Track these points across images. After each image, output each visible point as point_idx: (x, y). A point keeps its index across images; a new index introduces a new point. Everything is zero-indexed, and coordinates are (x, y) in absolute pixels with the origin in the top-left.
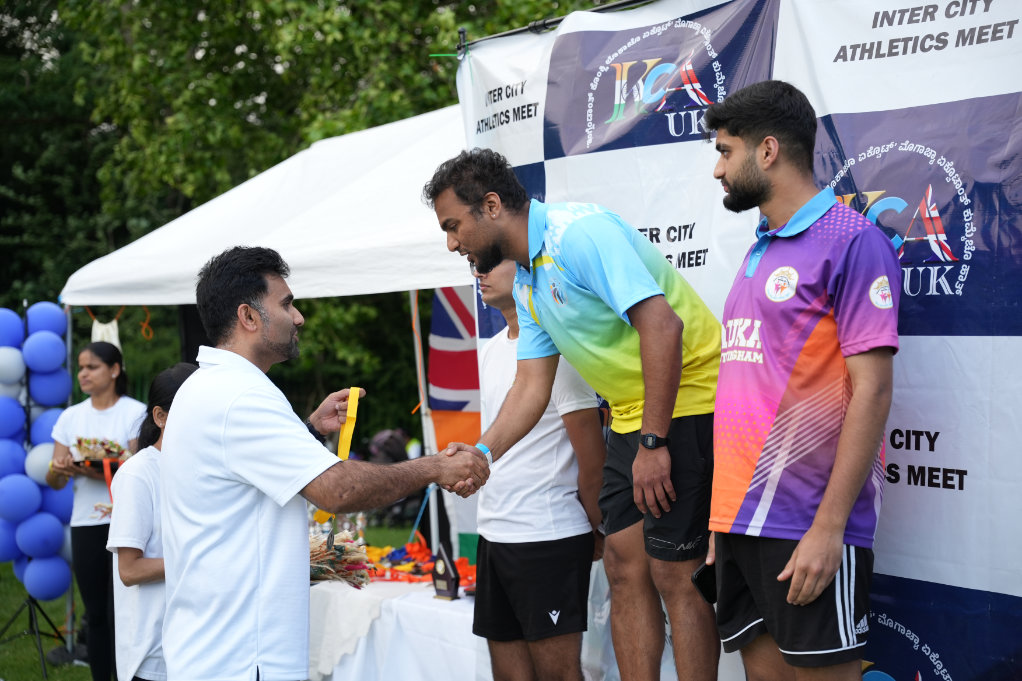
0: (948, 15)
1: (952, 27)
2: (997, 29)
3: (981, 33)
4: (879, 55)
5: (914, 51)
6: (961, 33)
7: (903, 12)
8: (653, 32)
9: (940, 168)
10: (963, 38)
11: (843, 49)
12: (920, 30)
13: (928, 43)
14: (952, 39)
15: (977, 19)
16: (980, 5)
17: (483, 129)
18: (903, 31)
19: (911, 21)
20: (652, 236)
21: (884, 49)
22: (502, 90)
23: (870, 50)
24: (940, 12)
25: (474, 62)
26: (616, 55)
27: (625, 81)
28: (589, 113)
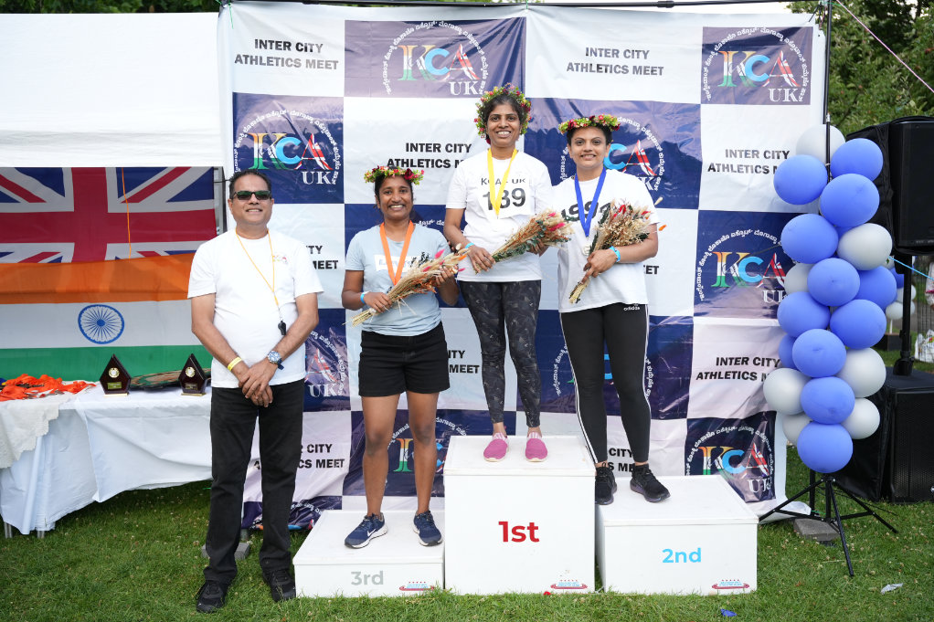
0: (625, 56)
1: (631, 63)
2: (653, 69)
3: (645, 70)
4: (591, 71)
5: (611, 72)
6: (635, 67)
7: (601, 50)
9: (643, 133)
10: (637, 70)
11: (571, 64)
12: (612, 61)
13: (618, 69)
14: (631, 69)
15: (641, 62)
16: (641, 54)
17: (246, 63)
18: (603, 60)
19: (606, 56)
20: (435, 148)
21: (594, 68)
22: (290, 44)
23: (587, 67)
24: (621, 54)
25: (238, 12)
26: (399, 39)
27: (410, 56)
28: (385, 73)
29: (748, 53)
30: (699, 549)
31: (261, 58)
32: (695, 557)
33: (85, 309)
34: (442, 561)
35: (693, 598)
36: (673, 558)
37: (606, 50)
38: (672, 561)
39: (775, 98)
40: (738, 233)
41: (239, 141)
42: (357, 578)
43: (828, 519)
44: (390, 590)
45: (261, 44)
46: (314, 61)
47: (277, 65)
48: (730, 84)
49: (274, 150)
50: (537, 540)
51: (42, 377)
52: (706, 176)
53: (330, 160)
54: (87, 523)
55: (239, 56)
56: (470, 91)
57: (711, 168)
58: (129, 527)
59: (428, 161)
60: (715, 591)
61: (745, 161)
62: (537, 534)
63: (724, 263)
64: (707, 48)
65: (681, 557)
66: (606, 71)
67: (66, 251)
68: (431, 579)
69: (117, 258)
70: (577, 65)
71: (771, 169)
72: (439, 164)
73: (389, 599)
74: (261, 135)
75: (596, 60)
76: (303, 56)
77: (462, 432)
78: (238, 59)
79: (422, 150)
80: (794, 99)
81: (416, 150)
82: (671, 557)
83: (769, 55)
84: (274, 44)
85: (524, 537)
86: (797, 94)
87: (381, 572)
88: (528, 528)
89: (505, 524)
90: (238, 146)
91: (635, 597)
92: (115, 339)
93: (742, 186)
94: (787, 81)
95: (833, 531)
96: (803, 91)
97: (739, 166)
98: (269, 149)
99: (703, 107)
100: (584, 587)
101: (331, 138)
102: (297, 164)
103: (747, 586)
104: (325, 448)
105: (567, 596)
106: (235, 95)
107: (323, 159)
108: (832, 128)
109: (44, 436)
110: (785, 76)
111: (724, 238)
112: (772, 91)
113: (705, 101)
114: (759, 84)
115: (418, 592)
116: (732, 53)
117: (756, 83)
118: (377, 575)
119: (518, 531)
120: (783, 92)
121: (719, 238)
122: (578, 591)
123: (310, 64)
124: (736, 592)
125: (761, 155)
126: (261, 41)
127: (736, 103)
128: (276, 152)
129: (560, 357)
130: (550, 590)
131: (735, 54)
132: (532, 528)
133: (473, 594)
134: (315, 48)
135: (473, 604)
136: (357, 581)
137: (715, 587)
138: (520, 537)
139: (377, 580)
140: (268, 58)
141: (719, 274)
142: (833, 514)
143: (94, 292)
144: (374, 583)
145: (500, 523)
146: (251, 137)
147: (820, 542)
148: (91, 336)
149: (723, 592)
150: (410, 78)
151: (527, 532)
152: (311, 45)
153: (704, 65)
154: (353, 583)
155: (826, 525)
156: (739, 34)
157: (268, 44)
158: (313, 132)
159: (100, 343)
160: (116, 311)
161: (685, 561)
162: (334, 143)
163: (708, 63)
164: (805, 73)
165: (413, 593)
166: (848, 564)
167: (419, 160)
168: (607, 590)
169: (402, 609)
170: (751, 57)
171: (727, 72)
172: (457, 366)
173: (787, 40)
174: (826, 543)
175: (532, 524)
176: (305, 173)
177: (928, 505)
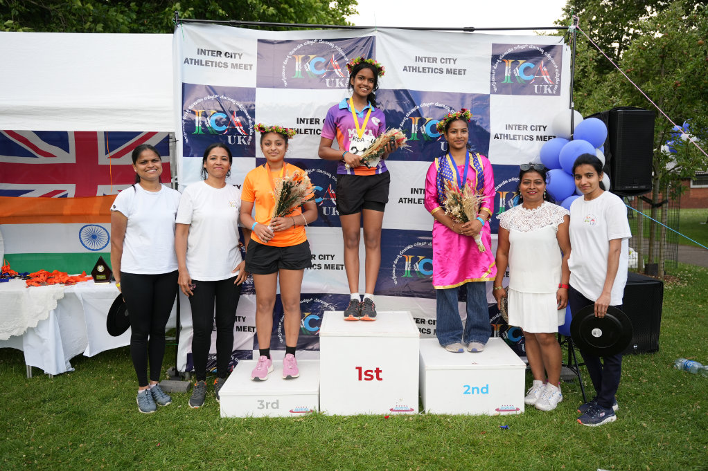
0: (441, 60)
1: (445, 67)
2: (459, 71)
3: (454, 72)
4: (419, 72)
5: (432, 72)
6: (447, 70)
7: (425, 58)
8: (308, 42)
10: (449, 71)
11: (405, 67)
12: (433, 65)
13: (436, 71)
14: (445, 71)
15: (451, 66)
16: (452, 61)
17: (191, 63)
18: (427, 65)
19: (428, 62)
20: (316, 122)
21: (421, 70)
22: (221, 53)
23: (416, 69)
24: (438, 61)
25: (187, 30)
26: (293, 52)
27: (300, 62)
28: (284, 73)
29: (521, 62)
30: (487, 385)
31: (201, 61)
32: (485, 390)
33: (84, 227)
34: (318, 393)
35: (483, 417)
36: (470, 391)
37: (428, 58)
38: (469, 393)
39: (538, 91)
40: (513, 179)
41: (186, 114)
42: (261, 404)
43: (569, 366)
44: (283, 412)
45: (202, 52)
46: (237, 65)
47: (212, 66)
48: (509, 81)
49: (209, 121)
50: (381, 379)
51: (54, 271)
52: (492, 142)
53: (246, 129)
54: (83, 368)
55: (187, 59)
56: (340, 85)
57: (496, 137)
58: (111, 371)
59: (311, 130)
60: (497, 413)
61: (518, 132)
62: (381, 375)
63: (504, 199)
64: (495, 58)
65: (475, 390)
66: (429, 72)
67: (70, 189)
68: (311, 405)
69: (104, 195)
70: (410, 67)
71: (535, 138)
72: (319, 132)
73: (282, 419)
74: (200, 111)
75: (421, 65)
76: (229, 61)
77: (333, 308)
78: (186, 61)
79: (307, 123)
80: (550, 92)
81: (304, 122)
82: (469, 390)
83: (535, 63)
84: (210, 53)
85: (372, 377)
86: (552, 89)
87: (278, 401)
88: (375, 371)
89: (360, 369)
90: (185, 118)
91: (445, 417)
92: (103, 247)
93: (516, 149)
94: (546, 80)
95: (572, 373)
96: (556, 86)
97: (514, 136)
98: (206, 121)
99: (491, 96)
100: (412, 410)
101: (247, 114)
102: (224, 131)
103: (518, 409)
104: (241, 319)
105: (401, 416)
106: (183, 84)
107: (242, 128)
108: (575, 112)
109: (54, 310)
110: (544, 77)
111: (504, 182)
112: (536, 86)
113: (493, 92)
114: (528, 82)
115: (302, 414)
116: (511, 61)
117: (525, 81)
118: (275, 403)
119: (369, 373)
120: (543, 87)
121: (501, 182)
122: (408, 413)
123: (234, 66)
124: (511, 413)
125: (529, 128)
126: (202, 50)
127: (513, 94)
128: (210, 122)
129: (397, 260)
130: (389, 413)
131: (512, 62)
132: (378, 371)
133: (339, 415)
134: (237, 56)
135: (338, 421)
136: (261, 406)
137: (497, 410)
138: (370, 378)
139: (275, 406)
140: (206, 61)
141: (501, 206)
142: (573, 363)
143: (88, 215)
144: (273, 408)
145: (357, 368)
146: (193, 112)
147: (565, 381)
148: (87, 246)
149: (503, 413)
150: (300, 76)
151: (374, 374)
152: (235, 54)
153: (492, 69)
154: (259, 408)
155: (568, 369)
156: (516, 48)
157: (207, 52)
158: (235, 110)
159: (93, 250)
160: (104, 229)
161: (478, 393)
162: (249, 117)
163: (495, 67)
164: (558, 75)
165: (299, 414)
166: (583, 395)
167: (305, 130)
168: (427, 412)
169: (291, 425)
170: (523, 64)
171: (507, 74)
172: (329, 265)
173: (546, 53)
174: (568, 381)
175: (378, 369)
176: (229, 137)
177: (632, 357)
